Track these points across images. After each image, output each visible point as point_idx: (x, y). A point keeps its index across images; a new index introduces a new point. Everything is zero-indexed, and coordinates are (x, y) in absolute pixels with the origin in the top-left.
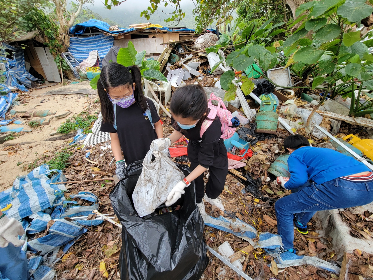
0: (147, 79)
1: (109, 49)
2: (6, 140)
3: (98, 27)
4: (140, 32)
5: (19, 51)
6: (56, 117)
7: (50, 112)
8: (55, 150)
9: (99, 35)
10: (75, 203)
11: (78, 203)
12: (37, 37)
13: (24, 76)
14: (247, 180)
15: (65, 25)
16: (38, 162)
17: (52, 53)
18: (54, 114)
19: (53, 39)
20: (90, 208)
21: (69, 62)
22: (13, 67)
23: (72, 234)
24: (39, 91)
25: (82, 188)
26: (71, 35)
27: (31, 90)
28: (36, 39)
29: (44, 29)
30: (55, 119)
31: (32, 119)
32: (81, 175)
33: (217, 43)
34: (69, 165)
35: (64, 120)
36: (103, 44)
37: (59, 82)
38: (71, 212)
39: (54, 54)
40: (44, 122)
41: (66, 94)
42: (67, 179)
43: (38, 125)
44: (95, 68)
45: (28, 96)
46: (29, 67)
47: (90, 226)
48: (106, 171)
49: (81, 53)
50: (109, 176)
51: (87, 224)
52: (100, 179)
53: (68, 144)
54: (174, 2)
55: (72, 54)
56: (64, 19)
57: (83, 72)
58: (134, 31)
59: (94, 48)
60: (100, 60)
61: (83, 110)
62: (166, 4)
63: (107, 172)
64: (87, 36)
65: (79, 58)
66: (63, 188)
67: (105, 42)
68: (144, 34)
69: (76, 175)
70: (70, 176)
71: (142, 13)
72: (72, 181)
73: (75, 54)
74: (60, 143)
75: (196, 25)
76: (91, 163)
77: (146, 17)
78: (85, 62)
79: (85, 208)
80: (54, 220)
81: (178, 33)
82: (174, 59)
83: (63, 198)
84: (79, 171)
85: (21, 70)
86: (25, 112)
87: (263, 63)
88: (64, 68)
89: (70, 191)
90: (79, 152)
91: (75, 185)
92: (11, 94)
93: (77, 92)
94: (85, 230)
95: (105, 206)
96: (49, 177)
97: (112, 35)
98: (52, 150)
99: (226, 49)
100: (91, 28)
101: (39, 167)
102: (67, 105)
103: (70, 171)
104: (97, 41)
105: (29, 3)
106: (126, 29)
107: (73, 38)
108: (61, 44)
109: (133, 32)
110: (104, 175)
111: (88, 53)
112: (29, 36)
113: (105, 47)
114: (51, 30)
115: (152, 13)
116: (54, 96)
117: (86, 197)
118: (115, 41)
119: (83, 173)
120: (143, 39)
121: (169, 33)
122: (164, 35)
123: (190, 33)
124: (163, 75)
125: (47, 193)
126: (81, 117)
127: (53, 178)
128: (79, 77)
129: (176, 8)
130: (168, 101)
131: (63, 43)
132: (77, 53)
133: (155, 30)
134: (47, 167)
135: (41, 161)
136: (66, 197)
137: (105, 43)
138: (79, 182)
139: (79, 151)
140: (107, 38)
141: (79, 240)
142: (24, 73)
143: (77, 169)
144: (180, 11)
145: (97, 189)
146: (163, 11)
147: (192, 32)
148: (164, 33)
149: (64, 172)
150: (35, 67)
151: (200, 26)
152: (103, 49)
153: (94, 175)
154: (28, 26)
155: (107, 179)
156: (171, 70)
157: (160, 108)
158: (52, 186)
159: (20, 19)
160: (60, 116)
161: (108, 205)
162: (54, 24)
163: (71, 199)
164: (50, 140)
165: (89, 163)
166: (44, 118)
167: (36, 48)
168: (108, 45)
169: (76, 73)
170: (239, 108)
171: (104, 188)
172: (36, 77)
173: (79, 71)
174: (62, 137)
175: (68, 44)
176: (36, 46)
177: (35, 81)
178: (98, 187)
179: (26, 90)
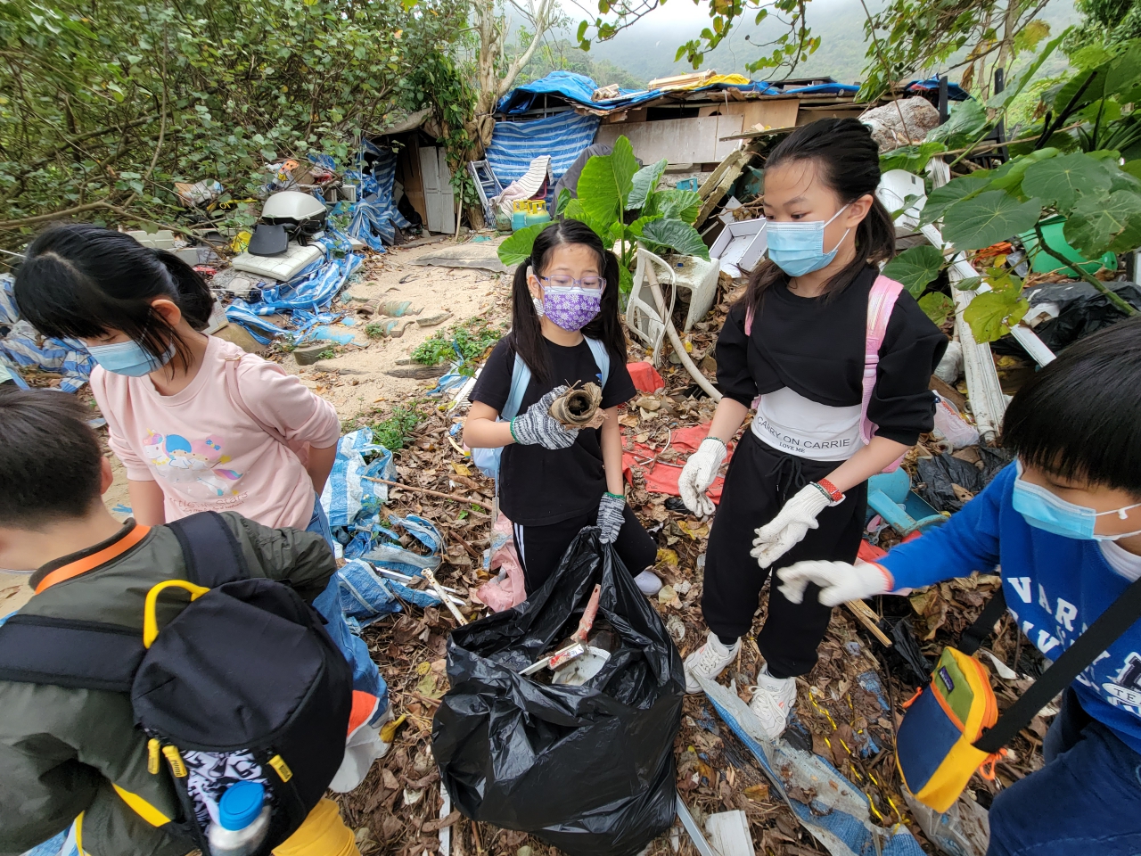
0: (650, 247)
1: (581, 151)
2: (319, 359)
3: (565, 93)
4: (677, 101)
5: (385, 157)
6: (419, 321)
7: (411, 307)
8: (397, 399)
9: (564, 114)
10: (394, 537)
11: (400, 540)
12: (427, 125)
13: (385, 216)
14: (893, 645)
15: (491, 91)
16: (360, 419)
17: (449, 164)
18: (418, 313)
19: (458, 127)
20: (420, 561)
21: (479, 184)
22: (370, 194)
23: (371, 601)
24: (405, 253)
25: (418, 506)
26: (500, 115)
27: (391, 249)
28: (426, 129)
29: (446, 103)
30: (416, 325)
31: (376, 319)
32: (427, 476)
33: (933, 136)
34: (412, 443)
35: (431, 332)
36: (570, 137)
37: (450, 235)
38: (382, 554)
39: (454, 164)
40: (394, 329)
41: (453, 265)
42: (397, 477)
43: (382, 334)
44: (535, 203)
45: (380, 265)
46: (399, 194)
47: (409, 604)
48: (481, 481)
49: (513, 162)
50: (484, 496)
51: (405, 596)
52: (463, 498)
53: (427, 391)
54: (786, 6)
55: (492, 164)
56: (491, 76)
57: (506, 212)
58: (658, 98)
59: (545, 150)
60: (551, 183)
61: (477, 313)
62: (763, 14)
63: (482, 485)
64: (534, 116)
65: (506, 174)
66: (381, 492)
67: (574, 131)
68: (686, 106)
69: (418, 473)
70: (404, 471)
71: (682, 50)
72: (406, 483)
73: (499, 165)
74: (411, 385)
75: (868, 72)
76: (457, 452)
77: (690, 61)
78: (517, 185)
79: (410, 557)
80: (347, 560)
81: (796, 98)
82: (755, 185)
83: (376, 518)
84: (427, 464)
85: (381, 201)
86: (366, 300)
87: (1086, 229)
88: (467, 200)
89: (393, 504)
90: (440, 419)
91: (408, 494)
92: (352, 256)
93: (480, 264)
94: (399, 608)
95: (454, 568)
96: (367, 459)
97: (597, 112)
98: (392, 397)
99: (967, 157)
100: (548, 97)
101: (356, 433)
102: (449, 294)
103: (410, 458)
104: (556, 129)
105: (427, 42)
106: (636, 95)
107: (503, 124)
108: (472, 139)
109: (656, 101)
110: (473, 491)
111: (528, 164)
112: (413, 120)
113: (573, 146)
114: (459, 105)
115: (710, 48)
116: (430, 268)
117: (419, 531)
118: (601, 130)
119: (433, 472)
120: (679, 120)
121: (765, 100)
122: (749, 106)
123: (838, 100)
124: (699, 237)
125: (348, 494)
126: (468, 331)
127: (374, 463)
128: (493, 224)
129: (793, 24)
130: (696, 319)
131: (478, 136)
132: (506, 162)
133: (724, 92)
134: (370, 436)
135: (365, 419)
136: (382, 516)
137: (574, 136)
138: (419, 493)
139: (440, 414)
140: (583, 120)
141: (380, 625)
142: (387, 209)
143: (424, 459)
144: (804, 32)
145: (449, 519)
146: (747, 38)
147: (850, 94)
148: (751, 100)
149: (397, 457)
150: (410, 195)
151: (881, 75)
152: (566, 152)
153: (452, 484)
154: (415, 99)
155: (477, 502)
156: (737, 218)
157: (666, 337)
158: (365, 483)
159: (402, 82)
160: (426, 320)
161: (460, 566)
162: (468, 91)
163: (389, 526)
164: (394, 374)
165: (452, 449)
166: (397, 319)
167: (421, 149)
168: (581, 139)
169: (490, 214)
170: (954, 385)
171: (463, 522)
172: (407, 219)
173: (496, 209)
174: (419, 373)
175: (488, 141)
176: (423, 145)
177: (404, 229)
178: (451, 516)
179: (382, 248)
